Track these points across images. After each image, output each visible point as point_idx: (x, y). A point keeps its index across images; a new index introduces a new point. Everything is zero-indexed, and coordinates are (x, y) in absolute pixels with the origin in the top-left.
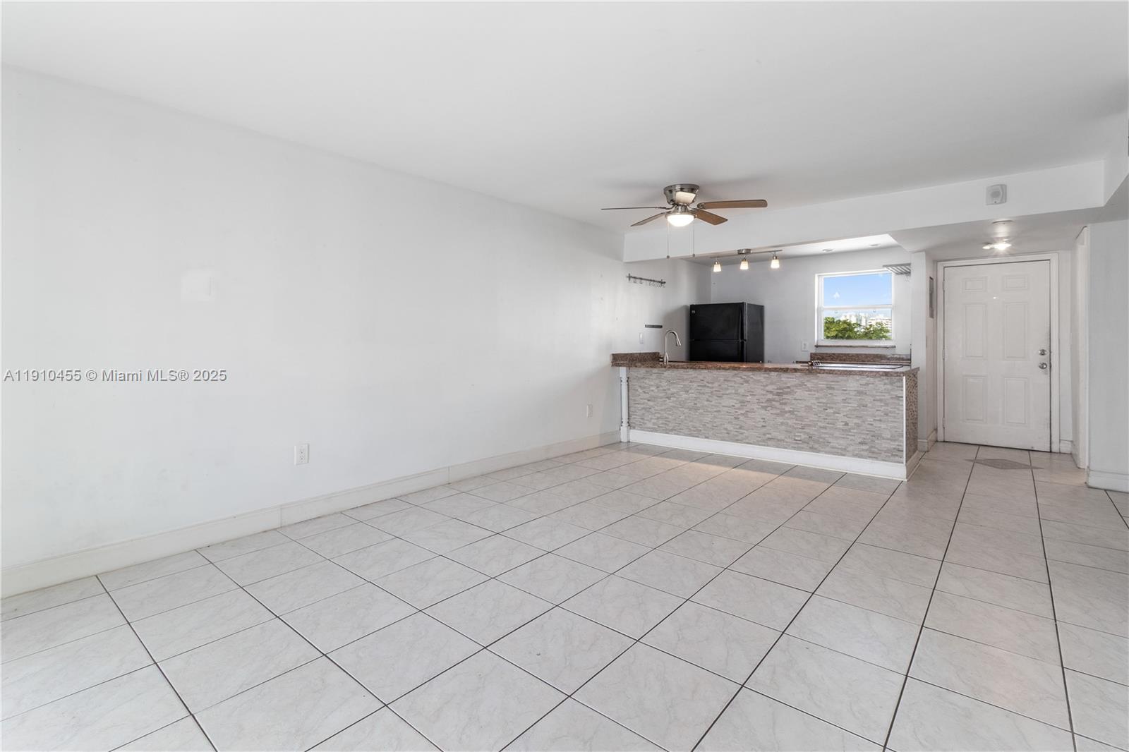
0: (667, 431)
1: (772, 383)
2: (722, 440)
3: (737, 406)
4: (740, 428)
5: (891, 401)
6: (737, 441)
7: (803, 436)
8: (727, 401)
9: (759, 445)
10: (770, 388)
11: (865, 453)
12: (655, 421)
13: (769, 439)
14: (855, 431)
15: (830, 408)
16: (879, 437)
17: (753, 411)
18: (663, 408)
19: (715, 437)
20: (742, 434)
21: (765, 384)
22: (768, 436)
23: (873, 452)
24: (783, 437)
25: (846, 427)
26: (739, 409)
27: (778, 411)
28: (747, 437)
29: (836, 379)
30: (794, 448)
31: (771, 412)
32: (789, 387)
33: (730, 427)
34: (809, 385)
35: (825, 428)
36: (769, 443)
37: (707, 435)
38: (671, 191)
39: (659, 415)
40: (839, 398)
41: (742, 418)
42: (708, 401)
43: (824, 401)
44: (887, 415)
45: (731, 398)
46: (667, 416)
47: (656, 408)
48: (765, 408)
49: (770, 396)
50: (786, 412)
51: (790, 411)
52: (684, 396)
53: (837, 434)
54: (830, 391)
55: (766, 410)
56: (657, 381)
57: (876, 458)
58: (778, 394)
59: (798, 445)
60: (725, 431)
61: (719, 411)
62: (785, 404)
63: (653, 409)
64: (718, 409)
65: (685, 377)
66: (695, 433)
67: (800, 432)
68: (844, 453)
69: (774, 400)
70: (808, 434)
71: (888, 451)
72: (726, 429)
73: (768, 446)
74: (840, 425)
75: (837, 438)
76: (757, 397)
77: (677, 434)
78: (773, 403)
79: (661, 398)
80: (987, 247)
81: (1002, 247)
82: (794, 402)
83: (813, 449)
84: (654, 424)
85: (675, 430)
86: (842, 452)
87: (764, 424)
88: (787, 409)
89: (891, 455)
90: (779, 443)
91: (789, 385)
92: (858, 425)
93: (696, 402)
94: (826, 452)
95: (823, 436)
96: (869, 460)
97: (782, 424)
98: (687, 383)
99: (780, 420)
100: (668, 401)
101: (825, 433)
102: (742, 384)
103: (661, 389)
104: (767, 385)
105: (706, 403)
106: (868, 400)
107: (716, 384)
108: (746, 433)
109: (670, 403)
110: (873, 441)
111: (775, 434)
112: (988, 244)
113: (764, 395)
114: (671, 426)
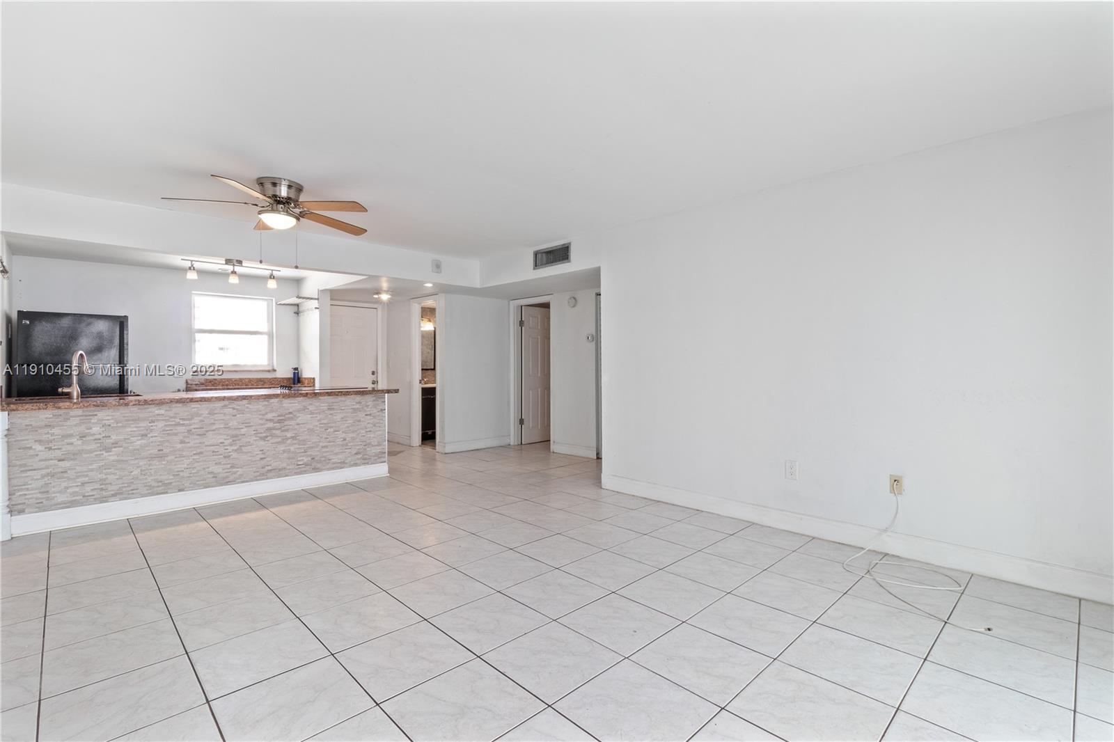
0: (103, 500)
1: (272, 411)
2: (205, 487)
3: (227, 442)
4: (233, 467)
5: (378, 414)
6: (228, 483)
7: (306, 459)
8: (211, 438)
9: (256, 480)
10: (270, 416)
11: (359, 462)
12: (77, 489)
13: (270, 471)
14: (351, 444)
15: (331, 427)
16: (369, 444)
17: (249, 444)
18: (94, 466)
19: (195, 486)
20: (235, 473)
21: (263, 412)
22: (270, 468)
23: (366, 459)
24: (285, 465)
25: (344, 442)
26: (231, 445)
27: (280, 440)
28: (241, 476)
29: (337, 400)
30: (297, 474)
31: (272, 441)
32: (291, 413)
33: (217, 469)
34: (311, 408)
35: (326, 447)
36: (270, 475)
37: (181, 487)
38: (274, 184)
39: (86, 479)
40: (338, 417)
41: (234, 455)
42: (182, 442)
43: (325, 421)
44: (375, 426)
45: (221, 434)
46: (104, 477)
47: (79, 469)
48: (264, 439)
49: (270, 425)
50: (287, 439)
51: (292, 437)
52: (139, 442)
53: (337, 450)
54: (331, 412)
55: (265, 440)
56: (82, 428)
57: (368, 463)
58: (279, 421)
59: (300, 470)
60: (211, 476)
61: (201, 453)
62: (287, 430)
63: (71, 474)
64: (198, 451)
65: (141, 415)
66: (164, 488)
67: (303, 456)
68: (343, 466)
69: (274, 429)
70: (311, 456)
71: (376, 455)
72: (212, 473)
73: (267, 479)
74: (339, 441)
75: (336, 454)
76: (253, 428)
77: (126, 499)
78: (274, 432)
79: (91, 451)
80: (376, 296)
81: (385, 297)
82: (297, 427)
83: (316, 470)
84: (74, 494)
85: (121, 494)
86: (342, 465)
87: (263, 456)
88: (289, 435)
89: (377, 459)
90: (280, 473)
91: (291, 411)
92: (353, 439)
93: (160, 448)
94: (329, 469)
95: (325, 454)
96: (363, 467)
97: (284, 451)
98: (143, 424)
99: (281, 448)
100: (105, 454)
101: (327, 452)
102: (235, 416)
103: (92, 438)
104: (266, 414)
105: (179, 446)
106: (361, 415)
107: (196, 420)
108: (240, 471)
109: (112, 456)
110: (366, 449)
111: (275, 464)
112: (377, 294)
113: (262, 425)
114: (112, 489)
